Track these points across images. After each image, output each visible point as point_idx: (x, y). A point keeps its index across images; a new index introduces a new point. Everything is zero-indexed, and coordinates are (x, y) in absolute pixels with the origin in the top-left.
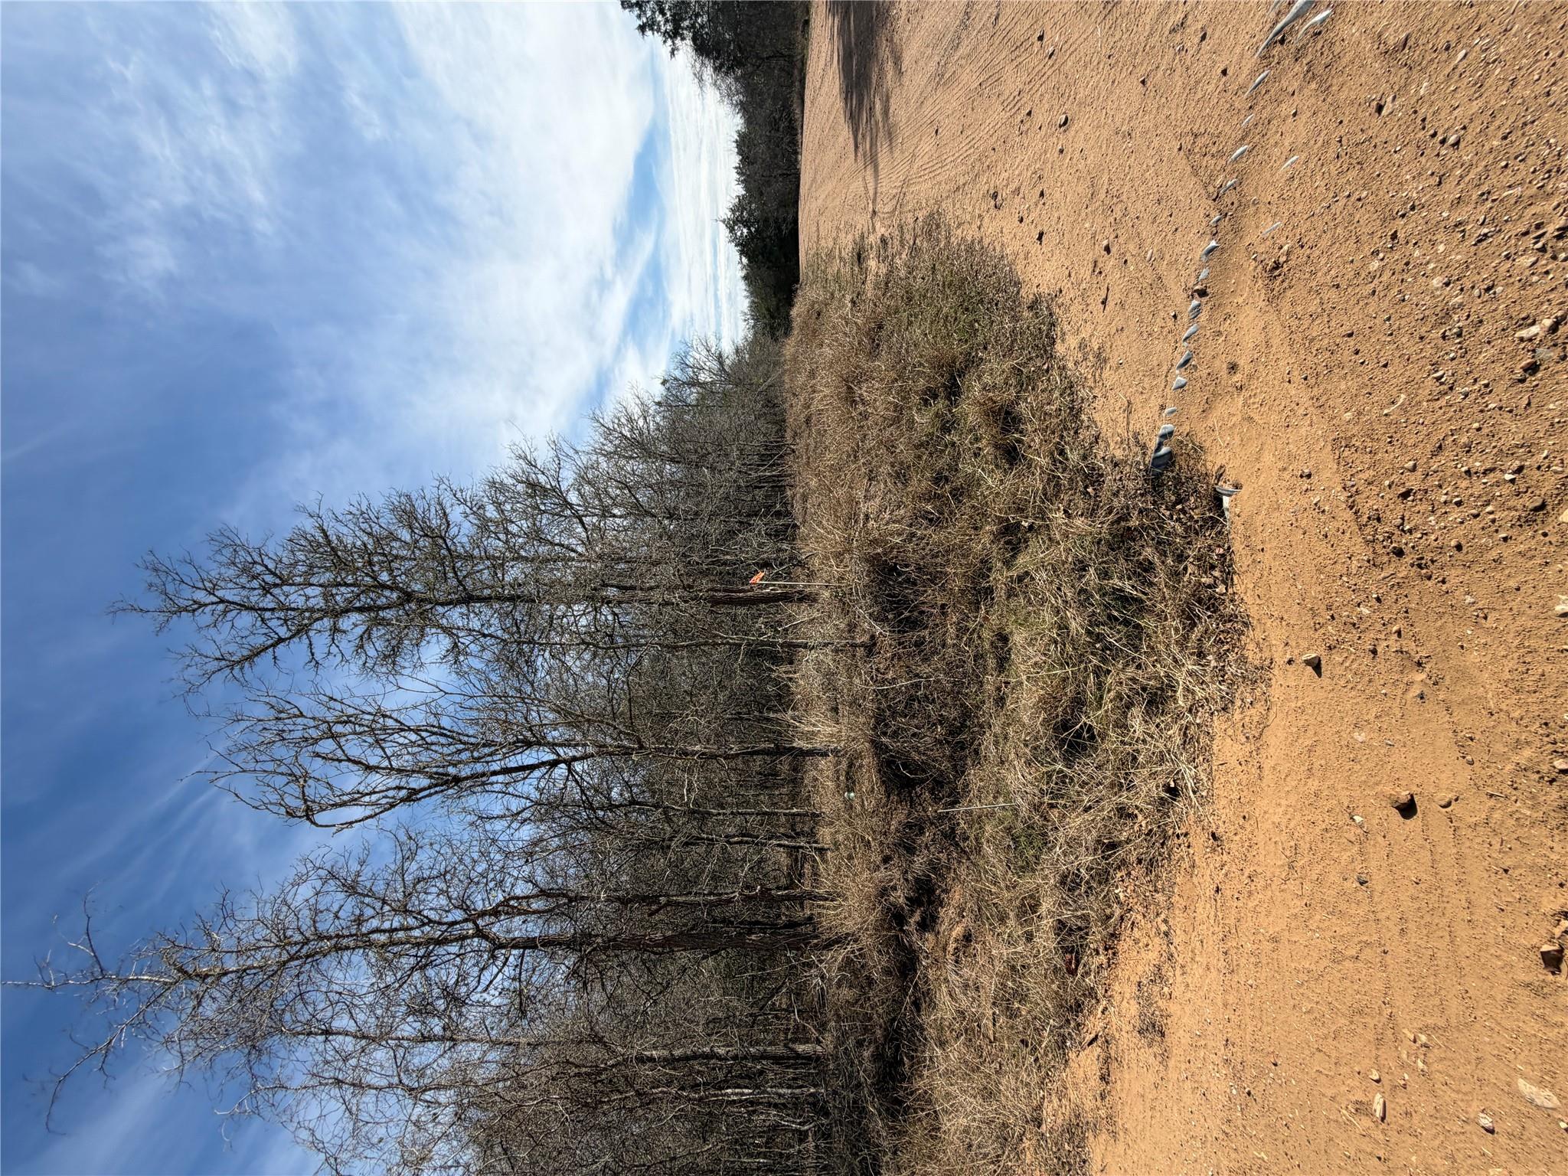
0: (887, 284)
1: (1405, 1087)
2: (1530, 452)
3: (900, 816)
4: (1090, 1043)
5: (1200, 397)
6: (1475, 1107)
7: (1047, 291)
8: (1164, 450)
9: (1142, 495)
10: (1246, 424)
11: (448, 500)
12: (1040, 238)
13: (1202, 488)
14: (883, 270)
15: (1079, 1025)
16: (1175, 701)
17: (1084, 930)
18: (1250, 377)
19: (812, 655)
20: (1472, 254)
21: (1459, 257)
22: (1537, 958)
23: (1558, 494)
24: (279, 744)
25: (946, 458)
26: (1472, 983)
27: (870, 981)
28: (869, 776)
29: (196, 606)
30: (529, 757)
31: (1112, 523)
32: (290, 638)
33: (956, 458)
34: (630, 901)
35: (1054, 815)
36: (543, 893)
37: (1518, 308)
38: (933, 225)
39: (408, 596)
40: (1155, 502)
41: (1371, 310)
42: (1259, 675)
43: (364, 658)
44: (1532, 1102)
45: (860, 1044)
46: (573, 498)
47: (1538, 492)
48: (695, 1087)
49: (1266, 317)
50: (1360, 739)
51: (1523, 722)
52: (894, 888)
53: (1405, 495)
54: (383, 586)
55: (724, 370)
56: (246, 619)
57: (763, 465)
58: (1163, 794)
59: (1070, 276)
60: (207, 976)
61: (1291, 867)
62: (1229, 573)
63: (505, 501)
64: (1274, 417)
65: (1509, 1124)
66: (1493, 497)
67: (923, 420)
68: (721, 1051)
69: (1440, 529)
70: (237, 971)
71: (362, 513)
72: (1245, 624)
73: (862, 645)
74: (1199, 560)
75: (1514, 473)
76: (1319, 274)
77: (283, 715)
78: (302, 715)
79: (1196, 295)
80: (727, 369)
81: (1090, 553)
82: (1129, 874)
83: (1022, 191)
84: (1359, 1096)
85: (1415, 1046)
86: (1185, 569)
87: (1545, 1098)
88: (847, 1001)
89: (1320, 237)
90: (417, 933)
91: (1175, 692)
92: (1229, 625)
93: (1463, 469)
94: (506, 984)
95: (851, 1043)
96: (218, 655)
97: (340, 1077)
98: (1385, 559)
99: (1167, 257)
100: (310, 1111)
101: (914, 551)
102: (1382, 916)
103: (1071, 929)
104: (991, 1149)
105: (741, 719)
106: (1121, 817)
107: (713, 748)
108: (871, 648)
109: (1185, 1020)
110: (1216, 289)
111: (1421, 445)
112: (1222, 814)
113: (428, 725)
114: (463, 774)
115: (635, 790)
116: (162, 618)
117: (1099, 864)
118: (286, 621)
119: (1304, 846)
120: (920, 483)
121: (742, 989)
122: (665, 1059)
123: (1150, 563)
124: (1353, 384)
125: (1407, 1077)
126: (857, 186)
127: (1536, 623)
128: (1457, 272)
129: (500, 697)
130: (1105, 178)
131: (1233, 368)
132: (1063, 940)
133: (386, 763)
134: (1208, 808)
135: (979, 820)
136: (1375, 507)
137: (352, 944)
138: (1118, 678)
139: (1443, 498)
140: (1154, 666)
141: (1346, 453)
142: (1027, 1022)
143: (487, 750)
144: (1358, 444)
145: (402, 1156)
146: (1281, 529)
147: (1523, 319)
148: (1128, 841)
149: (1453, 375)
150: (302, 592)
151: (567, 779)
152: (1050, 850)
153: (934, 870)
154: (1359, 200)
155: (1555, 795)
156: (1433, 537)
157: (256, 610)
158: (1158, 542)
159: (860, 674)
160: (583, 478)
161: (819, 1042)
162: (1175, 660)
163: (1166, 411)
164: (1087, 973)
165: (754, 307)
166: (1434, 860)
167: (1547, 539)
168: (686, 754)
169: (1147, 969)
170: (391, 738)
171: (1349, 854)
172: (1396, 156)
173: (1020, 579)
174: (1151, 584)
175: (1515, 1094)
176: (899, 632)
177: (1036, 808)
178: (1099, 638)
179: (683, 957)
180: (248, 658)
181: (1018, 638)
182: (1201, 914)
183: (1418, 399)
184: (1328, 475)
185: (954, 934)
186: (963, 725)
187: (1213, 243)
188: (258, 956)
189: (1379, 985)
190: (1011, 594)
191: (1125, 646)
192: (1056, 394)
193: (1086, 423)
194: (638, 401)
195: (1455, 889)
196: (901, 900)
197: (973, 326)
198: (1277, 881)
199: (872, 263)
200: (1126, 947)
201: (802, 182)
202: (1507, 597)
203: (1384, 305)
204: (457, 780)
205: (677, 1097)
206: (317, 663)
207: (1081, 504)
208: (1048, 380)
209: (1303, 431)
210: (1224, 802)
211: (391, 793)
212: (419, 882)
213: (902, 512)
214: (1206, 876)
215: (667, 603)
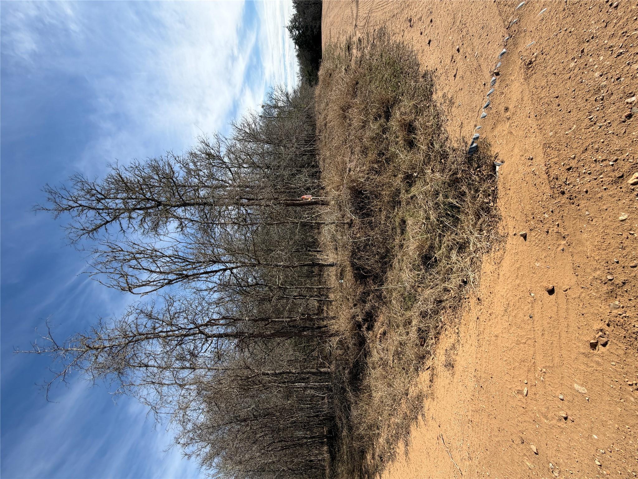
0: (361, 62)
1: (535, 385)
2: (622, 153)
3: (360, 290)
4: (427, 369)
5: (491, 122)
6: (559, 392)
7: (430, 69)
8: (474, 145)
9: (464, 164)
10: (509, 135)
11: (172, 162)
12: (429, 43)
13: (488, 162)
14: (359, 55)
15: (423, 363)
16: (469, 247)
17: (427, 331)
18: (513, 114)
19: (326, 228)
20: (614, 62)
21: (608, 63)
22: (588, 345)
23: (629, 171)
24: (114, 262)
25: (383, 145)
26: (564, 352)
27: (348, 348)
28: (349, 274)
29: (70, 208)
30: (215, 267)
31: (451, 176)
32: (112, 221)
33: (388, 145)
34: (257, 320)
35: (419, 290)
36: (224, 318)
37: (629, 88)
38: (382, 33)
39: (159, 204)
40: (469, 167)
41: (567, 86)
42: (502, 240)
43: (143, 229)
44: (578, 391)
45: (344, 369)
46: (226, 160)
47: (621, 170)
48: (284, 382)
49: (523, 87)
50: (538, 265)
51: (599, 261)
52: (358, 315)
53: (569, 169)
54: (148, 199)
55: (289, 101)
56: (92, 213)
57: (306, 145)
58: (461, 283)
59: (441, 62)
60: (98, 348)
61: (506, 311)
62: (495, 198)
63: (197, 161)
64: (521, 133)
65: (569, 398)
66: (604, 171)
67: (374, 126)
68: (294, 371)
69: (580, 184)
70: (110, 347)
71: (137, 167)
72: (500, 219)
73: (347, 223)
74: (484, 192)
75: (614, 161)
76: (548, 68)
77: (114, 250)
78: (122, 250)
79: (494, 75)
80: (290, 100)
81: (441, 188)
82: (446, 312)
83: (422, 19)
84: (519, 388)
85: (541, 373)
86: (478, 195)
87: (583, 390)
88: (340, 354)
89: (551, 49)
90: (177, 332)
91: (470, 244)
92: (493, 219)
93: (594, 159)
94: (212, 350)
95: (341, 368)
96: (82, 228)
97: (154, 381)
98: (557, 195)
99: (484, 55)
100: (144, 392)
101: (369, 185)
102: (536, 329)
103: (423, 331)
104: (390, 402)
105: (299, 251)
106: (445, 291)
107: (287, 264)
108: (351, 224)
109: (461, 363)
110: (503, 72)
111: (579, 148)
112: (482, 292)
113: (174, 255)
114: (189, 274)
115: (258, 279)
116: (56, 213)
117: (435, 308)
118: (109, 214)
119: (512, 304)
120: (372, 156)
121: (301, 350)
122: (273, 374)
123: (465, 192)
124: (555, 120)
125: (536, 382)
126: (348, 11)
127: (611, 223)
128: (606, 70)
129: (202, 244)
130: (460, 14)
131: (506, 109)
132: (420, 334)
133: (158, 270)
134: (478, 289)
135: (390, 291)
136: (556, 174)
137: (152, 337)
138: (448, 239)
139: (584, 171)
140: (462, 234)
141: (548, 150)
142: (405, 361)
143: (198, 265)
144: (553, 146)
145: (179, 407)
146: (518, 181)
147: (630, 94)
148: (447, 300)
149: (597, 118)
150: (114, 202)
151: (231, 276)
152: (417, 303)
153: (373, 309)
154: (570, 32)
155: (606, 288)
156: (577, 187)
157: (95, 209)
158: (468, 184)
159: (346, 235)
160: (230, 151)
161: (329, 368)
162: (471, 232)
163: (477, 127)
164: (428, 346)
165: (302, 70)
166: (558, 310)
167: (621, 190)
168: (277, 266)
169: (449, 345)
170: (160, 260)
171: (527, 307)
172: (589, 11)
173: (412, 198)
174: (464, 201)
175: (572, 388)
176: (362, 218)
177: (413, 287)
178: (442, 222)
179: (278, 340)
180: (95, 229)
181: (410, 222)
182: (471, 327)
183: (580, 128)
184: (540, 159)
185: (380, 332)
186: (386, 255)
187: (504, 50)
188: (117, 341)
189: (532, 352)
190: (408, 203)
191: (452, 226)
192: (432, 118)
193: (443, 132)
194: (251, 116)
195: (564, 320)
196: (360, 320)
197: (397, 84)
198: (500, 316)
199: (354, 51)
200: (442, 337)
201: (323, 8)
202: (602, 213)
203: (573, 84)
204: (187, 276)
205: (278, 386)
206: (124, 231)
207: (438, 167)
208: (429, 111)
209: (532, 140)
210: (484, 287)
211: (161, 281)
212: (175, 314)
213: (365, 168)
214: (474, 313)
215: (267, 206)
